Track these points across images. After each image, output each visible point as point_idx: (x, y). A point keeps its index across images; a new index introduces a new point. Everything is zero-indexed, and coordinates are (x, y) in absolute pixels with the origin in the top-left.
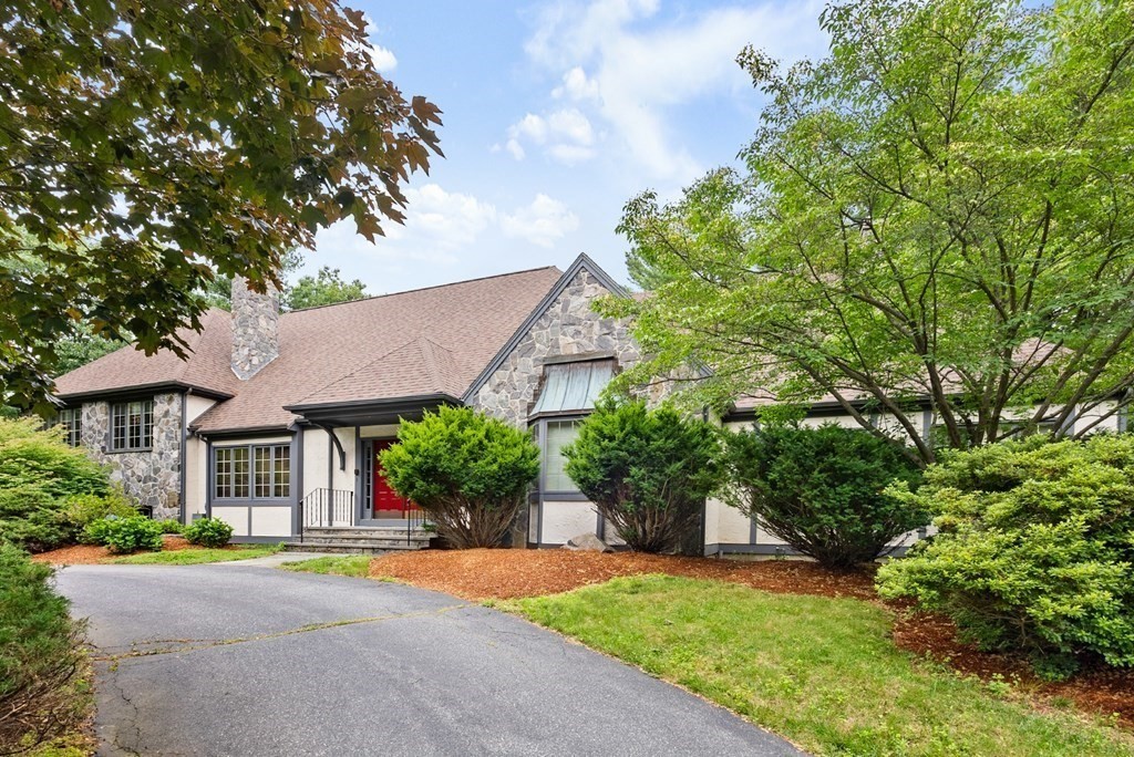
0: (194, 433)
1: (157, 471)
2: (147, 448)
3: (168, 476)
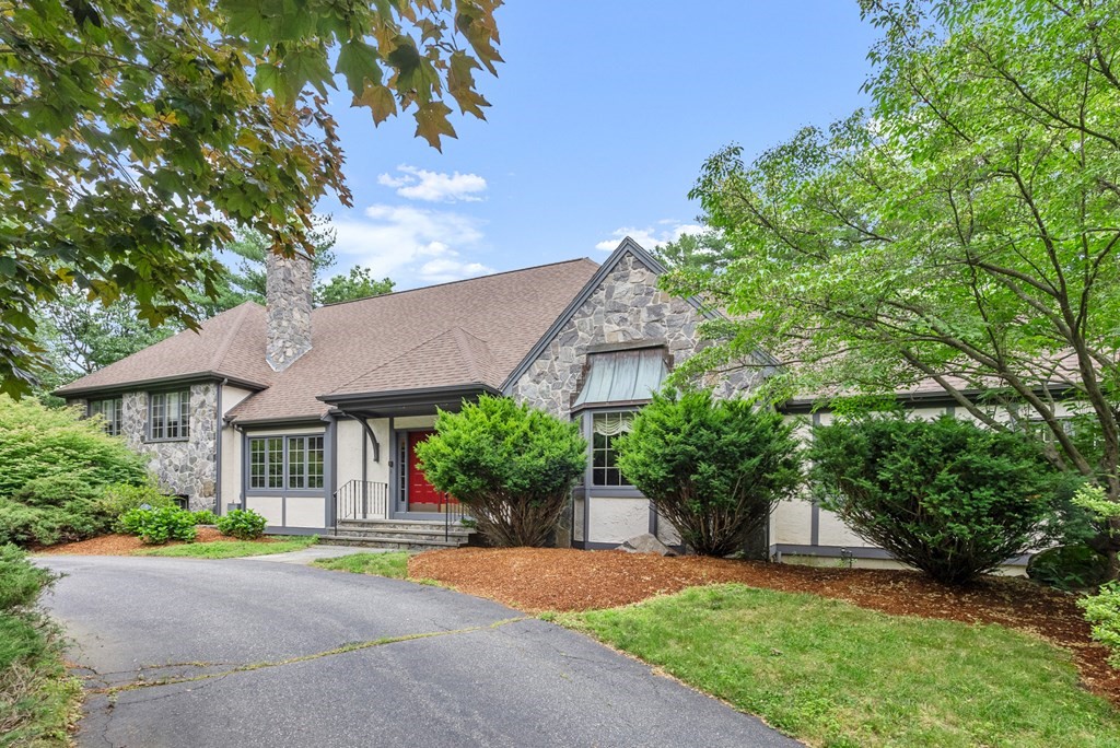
0: (230, 423)
1: (193, 460)
2: (184, 438)
3: (204, 465)
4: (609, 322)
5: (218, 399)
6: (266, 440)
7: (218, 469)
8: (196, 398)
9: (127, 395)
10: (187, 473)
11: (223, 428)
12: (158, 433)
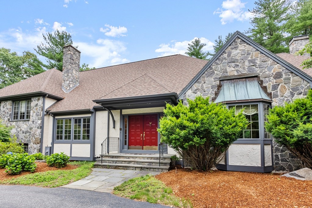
0: (48, 113)
1: (31, 129)
2: (28, 119)
3: (36, 131)
4: (229, 67)
5: (44, 103)
6: (64, 120)
7: (42, 132)
8: (34, 102)
9: (3, 102)
10: (28, 134)
11: (45, 115)
12: (16, 117)
